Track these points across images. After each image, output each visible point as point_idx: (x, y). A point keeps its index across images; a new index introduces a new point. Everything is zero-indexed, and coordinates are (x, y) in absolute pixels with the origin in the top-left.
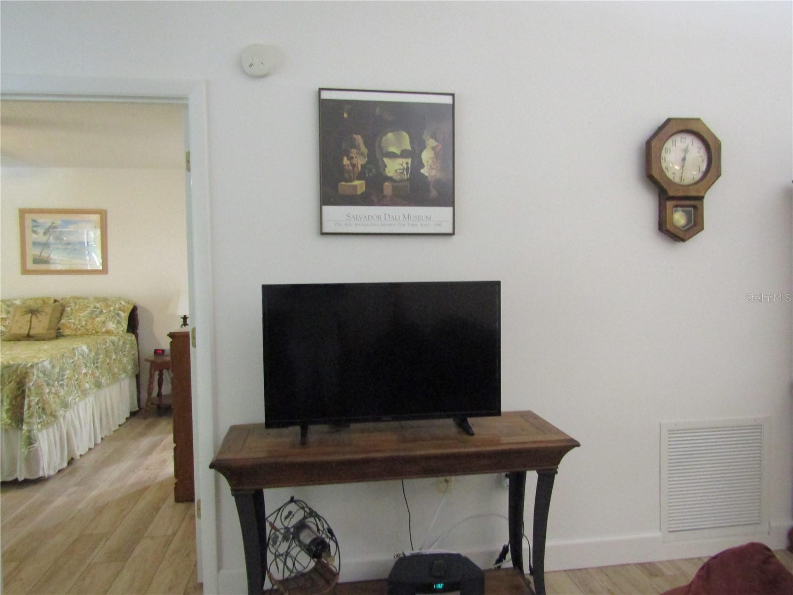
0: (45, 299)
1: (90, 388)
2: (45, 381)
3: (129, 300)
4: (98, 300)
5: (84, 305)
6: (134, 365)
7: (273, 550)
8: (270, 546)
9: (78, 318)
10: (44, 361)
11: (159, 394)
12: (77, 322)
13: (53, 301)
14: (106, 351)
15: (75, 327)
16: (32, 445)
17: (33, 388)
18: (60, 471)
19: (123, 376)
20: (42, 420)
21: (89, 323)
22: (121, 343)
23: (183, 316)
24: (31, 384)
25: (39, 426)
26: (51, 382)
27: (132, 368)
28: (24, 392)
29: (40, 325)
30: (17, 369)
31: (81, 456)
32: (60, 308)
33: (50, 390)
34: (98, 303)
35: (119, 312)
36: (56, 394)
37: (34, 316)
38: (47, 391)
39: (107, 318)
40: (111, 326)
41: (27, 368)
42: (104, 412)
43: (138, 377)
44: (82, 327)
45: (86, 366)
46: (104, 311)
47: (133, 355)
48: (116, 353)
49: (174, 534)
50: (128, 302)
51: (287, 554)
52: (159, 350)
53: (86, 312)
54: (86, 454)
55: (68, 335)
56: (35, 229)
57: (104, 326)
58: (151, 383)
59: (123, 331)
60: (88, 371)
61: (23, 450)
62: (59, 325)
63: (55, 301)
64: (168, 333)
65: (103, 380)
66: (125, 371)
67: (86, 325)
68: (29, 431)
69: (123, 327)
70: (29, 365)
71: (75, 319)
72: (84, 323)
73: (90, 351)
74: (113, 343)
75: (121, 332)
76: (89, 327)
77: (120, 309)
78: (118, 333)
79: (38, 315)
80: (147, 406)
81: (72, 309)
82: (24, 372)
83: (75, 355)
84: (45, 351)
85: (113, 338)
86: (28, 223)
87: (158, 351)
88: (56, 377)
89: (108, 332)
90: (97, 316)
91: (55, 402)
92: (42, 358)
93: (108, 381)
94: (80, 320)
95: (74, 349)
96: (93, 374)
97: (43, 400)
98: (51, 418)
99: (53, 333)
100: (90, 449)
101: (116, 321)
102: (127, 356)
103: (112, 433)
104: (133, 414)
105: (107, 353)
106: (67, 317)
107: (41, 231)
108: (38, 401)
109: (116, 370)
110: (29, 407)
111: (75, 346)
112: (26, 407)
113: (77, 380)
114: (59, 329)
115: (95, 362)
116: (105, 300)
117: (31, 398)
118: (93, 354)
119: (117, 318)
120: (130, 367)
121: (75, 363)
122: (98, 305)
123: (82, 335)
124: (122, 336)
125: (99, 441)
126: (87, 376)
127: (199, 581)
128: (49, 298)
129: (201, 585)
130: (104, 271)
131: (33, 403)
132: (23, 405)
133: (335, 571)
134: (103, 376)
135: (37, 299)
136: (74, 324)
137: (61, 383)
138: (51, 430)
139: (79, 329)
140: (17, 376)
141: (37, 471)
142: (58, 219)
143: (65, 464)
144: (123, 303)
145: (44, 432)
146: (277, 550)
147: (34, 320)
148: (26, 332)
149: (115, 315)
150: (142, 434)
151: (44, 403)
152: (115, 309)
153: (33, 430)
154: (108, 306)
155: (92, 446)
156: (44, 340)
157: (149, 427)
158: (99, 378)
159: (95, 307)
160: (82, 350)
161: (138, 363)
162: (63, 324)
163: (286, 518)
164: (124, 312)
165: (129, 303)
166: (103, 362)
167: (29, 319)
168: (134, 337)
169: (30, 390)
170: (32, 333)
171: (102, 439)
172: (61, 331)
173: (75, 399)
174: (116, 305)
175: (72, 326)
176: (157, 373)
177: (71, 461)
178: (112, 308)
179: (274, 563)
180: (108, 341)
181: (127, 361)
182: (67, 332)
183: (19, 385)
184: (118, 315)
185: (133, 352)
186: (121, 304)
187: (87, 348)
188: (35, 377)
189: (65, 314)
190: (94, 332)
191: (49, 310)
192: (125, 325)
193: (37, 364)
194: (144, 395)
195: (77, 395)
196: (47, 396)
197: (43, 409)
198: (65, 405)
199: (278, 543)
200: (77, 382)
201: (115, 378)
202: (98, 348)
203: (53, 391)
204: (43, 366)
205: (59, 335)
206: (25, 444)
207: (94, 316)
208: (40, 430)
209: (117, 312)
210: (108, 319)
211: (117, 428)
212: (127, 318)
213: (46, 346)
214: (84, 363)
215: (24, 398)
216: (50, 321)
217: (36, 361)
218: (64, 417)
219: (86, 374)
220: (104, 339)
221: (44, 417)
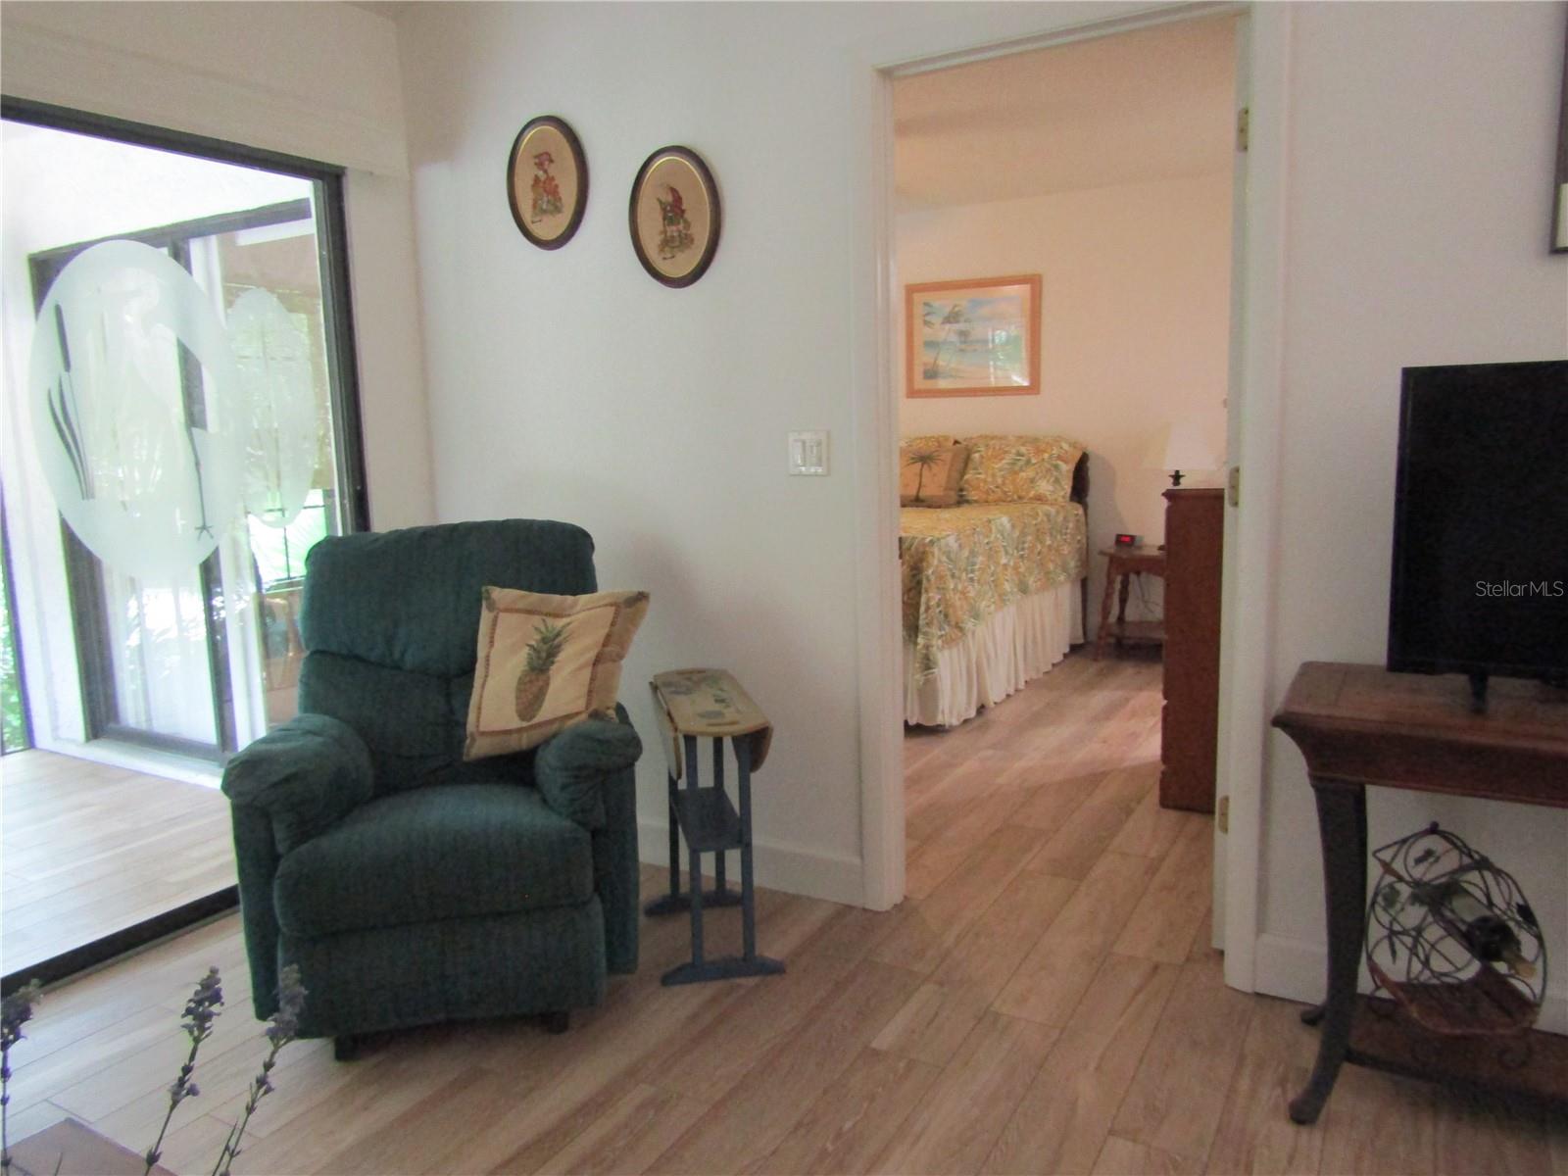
0: (941, 439)
1: (1012, 593)
2: (950, 570)
3: (1075, 443)
4: (1022, 440)
5: (1000, 449)
6: (1080, 560)
7: (1385, 919)
8: (1378, 909)
9: (990, 472)
10: (948, 535)
11: (1121, 619)
12: (990, 479)
13: (952, 442)
14: (1038, 530)
15: (986, 487)
16: (931, 671)
17: (933, 578)
18: (966, 721)
19: (1062, 578)
20: (943, 632)
21: (1007, 482)
22: (1060, 519)
23: (1173, 474)
24: (930, 572)
25: (940, 642)
26: (957, 573)
27: (1077, 567)
28: (919, 583)
29: (935, 482)
30: (911, 546)
31: (995, 703)
32: (963, 455)
33: (956, 585)
34: (1023, 445)
35: (1059, 462)
36: (963, 593)
37: (925, 466)
38: (952, 586)
39: (1037, 473)
40: (1044, 487)
41: (924, 545)
42: (1030, 634)
43: (1084, 583)
44: (997, 487)
45: (1007, 553)
46: (1034, 461)
47: (1079, 541)
48: (1051, 535)
49: (1162, 859)
50: (1074, 445)
51: (1419, 931)
52: (1126, 536)
53: (1004, 461)
54: (1001, 703)
55: (976, 501)
56: (928, 318)
57: (1033, 487)
58: (1108, 596)
59: (1064, 497)
60: (1009, 561)
61: (918, 676)
62: (962, 483)
63: (956, 442)
64: (1164, 491)
65: (1031, 580)
66: (1065, 569)
67: (1004, 484)
68: (927, 647)
69: (1063, 489)
70: (928, 540)
71: (986, 473)
72: (1000, 481)
73: (1013, 526)
74: (1048, 515)
75: (1060, 499)
76: (1009, 488)
77: (1059, 458)
78: (1056, 500)
79: (932, 465)
80: (1100, 638)
81: (982, 457)
82: (921, 549)
83: (991, 531)
84: (947, 521)
85: (1047, 507)
86: (919, 310)
87: (1123, 539)
88: (963, 564)
89: (1040, 499)
90: (1021, 470)
91: (962, 607)
92: (944, 530)
93: (1039, 583)
94: (993, 476)
95: (989, 521)
96: (1016, 568)
97: (946, 600)
98: (956, 631)
99: (953, 496)
100: (1008, 696)
101: (1053, 479)
102: (1070, 544)
103: (1041, 675)
104: (1075, 649)
105: (1039, 535)
106: (975, 469)
107: (936, 320)
108: (940, 600)
109: (1051, 566)
110: (928, 608)
111: (991, 517)
112: (922, 609)
113: (992, 575)
114: (961, 490)
115: (1020, 546)
116: (1034, 441)
117: (931, 595)
118: (1017, 533)
119: (1055, 473)
120: (1072, 564)
121: (991, 545)
122: (1023, 450)
123: (996, 502)
124: (1063, 507)
125: (1022, 685)
126: (1006, 569)
127: (1216, 944)
128: (946, 438)
129: (1221, 953)
130: (1034, 388)
131: (932, 603)
132: (918, 605)
133: (1531, 997)
134: (1031, 574)
135: (931, 438)
136: (985, 481)
137: (971, 575)
138: (955, 650)
139: (993, 492)
140: (911, 556)
141: (935, 716)
142: (961, 300)
143: (973, 713)
144: (1065, 446)
145: (946, 653)
146: (1394, 919)
147: (926, 472)
148: (914, 492)
149: (1052, 469)
150: (1091, 686)
151: (947, 606)
152: (1050, 457)
153: (932, 646)
154: (1039, 451)
155: (1011, 691)
156: (940, 507)
157: (1102, 675)
158: (1024, 576)
159: (1019, 454)
160: (1002, 525)
161: (1085, 557)
162: (967, 482)
163: (1419, 861)
164: (1066, 462)
165: (1075, 447)
166: (1032, 549)
167: (918, 471)
168: (1081, 511)
169: (929, 580)
170: (922, 494)
171: (1026, 682)
172: (964, 493)
173: (989, 606)
174: (1052, 450)
175: (982, 485)
176: (1119, 579)
177: (981, 709)
178: (1046, 456)
179: (1385, 944)
180: (1040, 513)
181: (1070, 552)
182: (973, 495)
183: (914, 572)
184: (1056, 467)
185: (1079, 538)
186: (1061, 448)
187: (1009, 522)
188: (936, 562)
189: (970, 465)
190: (1015, 497)
191: (947, 456)
192: (1067, 486)
193: (939, 539)
194: (1095, 619)
195: (992, 600)
196: (951, 593)
197: (946, 616)
198: (976, 616)
199: (1398, 906)
200: (992, 579)
201: (1048, 582)
202: (1025, 523)
203: (960, 587)
204: (947, 545)
205: (961, 501)
206: (920, 667)
207: (1017, 468)
208: (941, 649)
209: (1054, 462)
210: (1040, 475)
211: (1050, 667)
212: (1071, 475)
213: (946, 514)
214: (1004, 546)
215: (920, 593)
216: (949, 477)
217: (936, 534)
218: (973, 633)
219: (1005, 566)
220: (1033, 509)
221: (946, 627)
